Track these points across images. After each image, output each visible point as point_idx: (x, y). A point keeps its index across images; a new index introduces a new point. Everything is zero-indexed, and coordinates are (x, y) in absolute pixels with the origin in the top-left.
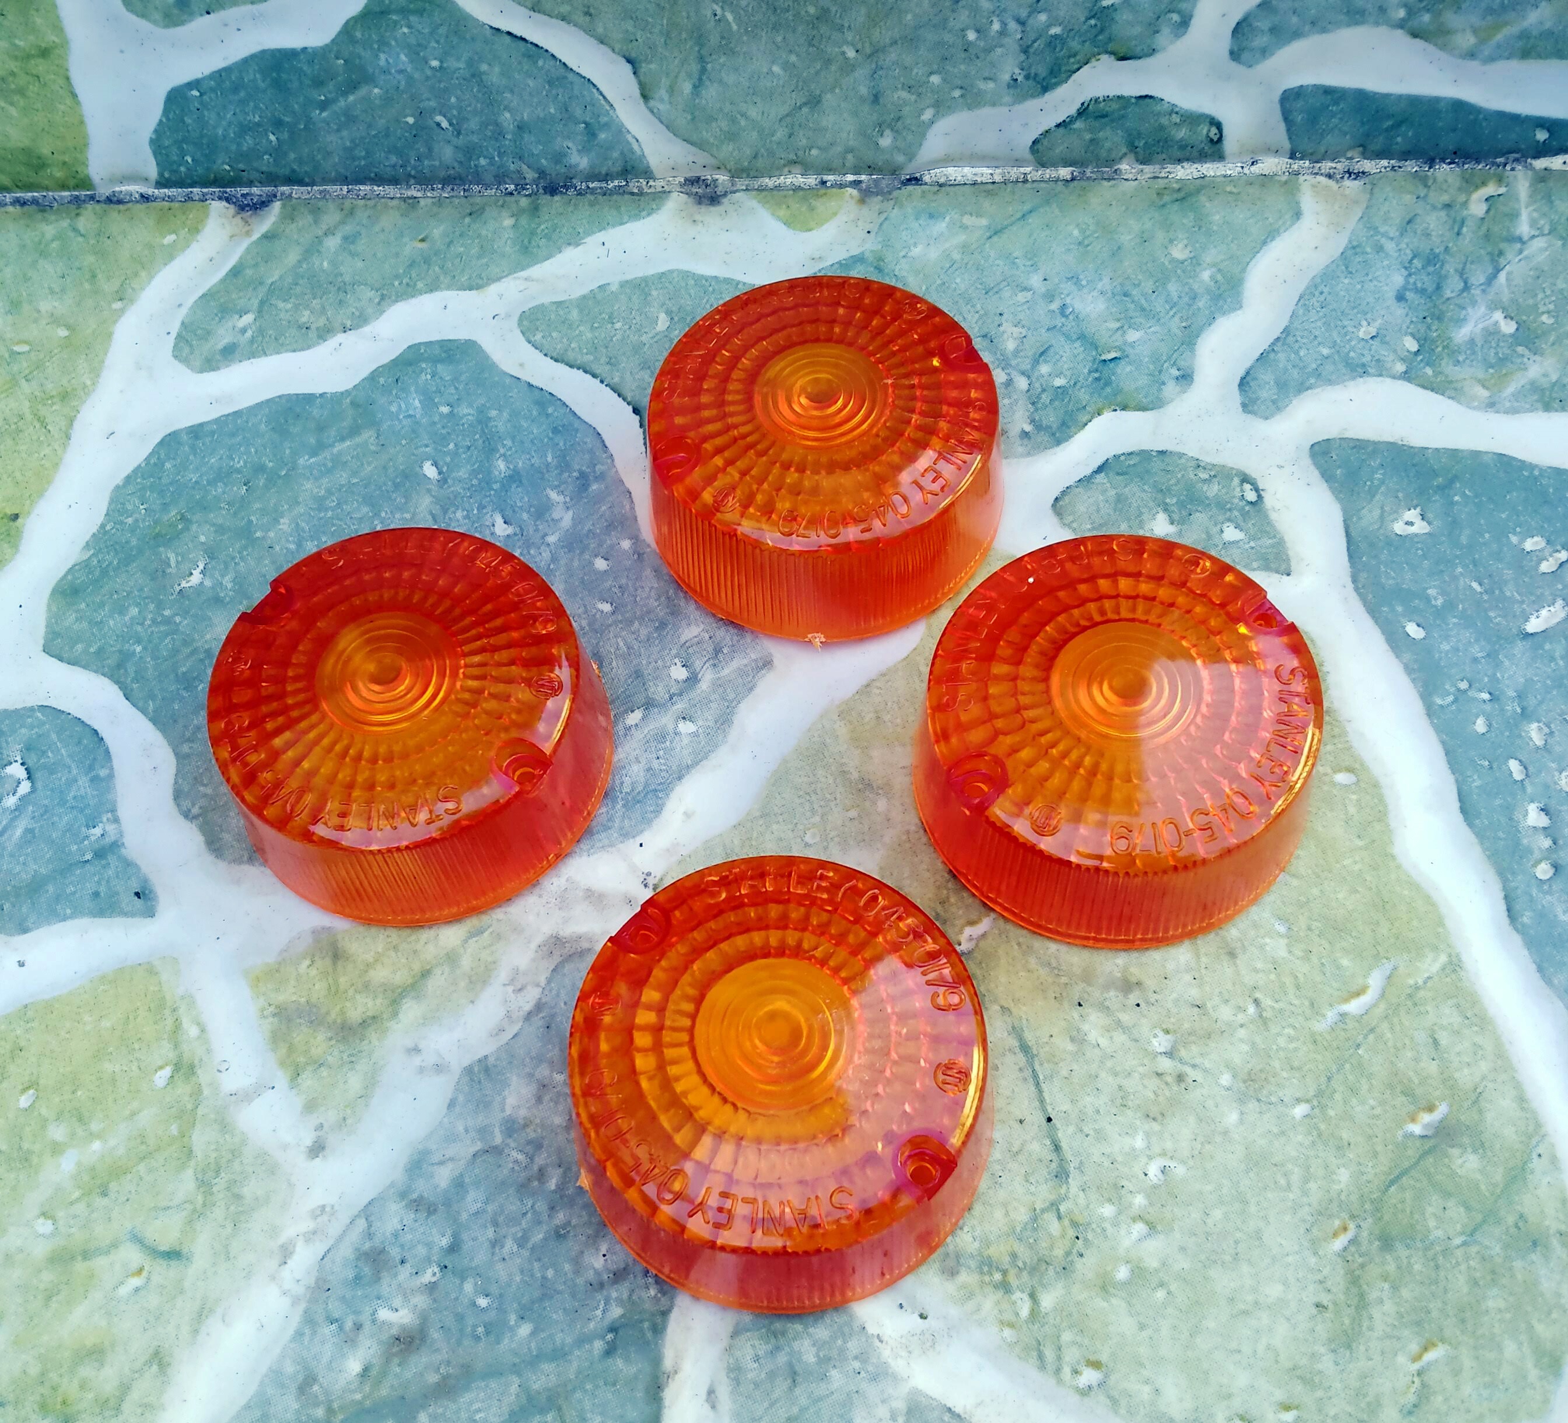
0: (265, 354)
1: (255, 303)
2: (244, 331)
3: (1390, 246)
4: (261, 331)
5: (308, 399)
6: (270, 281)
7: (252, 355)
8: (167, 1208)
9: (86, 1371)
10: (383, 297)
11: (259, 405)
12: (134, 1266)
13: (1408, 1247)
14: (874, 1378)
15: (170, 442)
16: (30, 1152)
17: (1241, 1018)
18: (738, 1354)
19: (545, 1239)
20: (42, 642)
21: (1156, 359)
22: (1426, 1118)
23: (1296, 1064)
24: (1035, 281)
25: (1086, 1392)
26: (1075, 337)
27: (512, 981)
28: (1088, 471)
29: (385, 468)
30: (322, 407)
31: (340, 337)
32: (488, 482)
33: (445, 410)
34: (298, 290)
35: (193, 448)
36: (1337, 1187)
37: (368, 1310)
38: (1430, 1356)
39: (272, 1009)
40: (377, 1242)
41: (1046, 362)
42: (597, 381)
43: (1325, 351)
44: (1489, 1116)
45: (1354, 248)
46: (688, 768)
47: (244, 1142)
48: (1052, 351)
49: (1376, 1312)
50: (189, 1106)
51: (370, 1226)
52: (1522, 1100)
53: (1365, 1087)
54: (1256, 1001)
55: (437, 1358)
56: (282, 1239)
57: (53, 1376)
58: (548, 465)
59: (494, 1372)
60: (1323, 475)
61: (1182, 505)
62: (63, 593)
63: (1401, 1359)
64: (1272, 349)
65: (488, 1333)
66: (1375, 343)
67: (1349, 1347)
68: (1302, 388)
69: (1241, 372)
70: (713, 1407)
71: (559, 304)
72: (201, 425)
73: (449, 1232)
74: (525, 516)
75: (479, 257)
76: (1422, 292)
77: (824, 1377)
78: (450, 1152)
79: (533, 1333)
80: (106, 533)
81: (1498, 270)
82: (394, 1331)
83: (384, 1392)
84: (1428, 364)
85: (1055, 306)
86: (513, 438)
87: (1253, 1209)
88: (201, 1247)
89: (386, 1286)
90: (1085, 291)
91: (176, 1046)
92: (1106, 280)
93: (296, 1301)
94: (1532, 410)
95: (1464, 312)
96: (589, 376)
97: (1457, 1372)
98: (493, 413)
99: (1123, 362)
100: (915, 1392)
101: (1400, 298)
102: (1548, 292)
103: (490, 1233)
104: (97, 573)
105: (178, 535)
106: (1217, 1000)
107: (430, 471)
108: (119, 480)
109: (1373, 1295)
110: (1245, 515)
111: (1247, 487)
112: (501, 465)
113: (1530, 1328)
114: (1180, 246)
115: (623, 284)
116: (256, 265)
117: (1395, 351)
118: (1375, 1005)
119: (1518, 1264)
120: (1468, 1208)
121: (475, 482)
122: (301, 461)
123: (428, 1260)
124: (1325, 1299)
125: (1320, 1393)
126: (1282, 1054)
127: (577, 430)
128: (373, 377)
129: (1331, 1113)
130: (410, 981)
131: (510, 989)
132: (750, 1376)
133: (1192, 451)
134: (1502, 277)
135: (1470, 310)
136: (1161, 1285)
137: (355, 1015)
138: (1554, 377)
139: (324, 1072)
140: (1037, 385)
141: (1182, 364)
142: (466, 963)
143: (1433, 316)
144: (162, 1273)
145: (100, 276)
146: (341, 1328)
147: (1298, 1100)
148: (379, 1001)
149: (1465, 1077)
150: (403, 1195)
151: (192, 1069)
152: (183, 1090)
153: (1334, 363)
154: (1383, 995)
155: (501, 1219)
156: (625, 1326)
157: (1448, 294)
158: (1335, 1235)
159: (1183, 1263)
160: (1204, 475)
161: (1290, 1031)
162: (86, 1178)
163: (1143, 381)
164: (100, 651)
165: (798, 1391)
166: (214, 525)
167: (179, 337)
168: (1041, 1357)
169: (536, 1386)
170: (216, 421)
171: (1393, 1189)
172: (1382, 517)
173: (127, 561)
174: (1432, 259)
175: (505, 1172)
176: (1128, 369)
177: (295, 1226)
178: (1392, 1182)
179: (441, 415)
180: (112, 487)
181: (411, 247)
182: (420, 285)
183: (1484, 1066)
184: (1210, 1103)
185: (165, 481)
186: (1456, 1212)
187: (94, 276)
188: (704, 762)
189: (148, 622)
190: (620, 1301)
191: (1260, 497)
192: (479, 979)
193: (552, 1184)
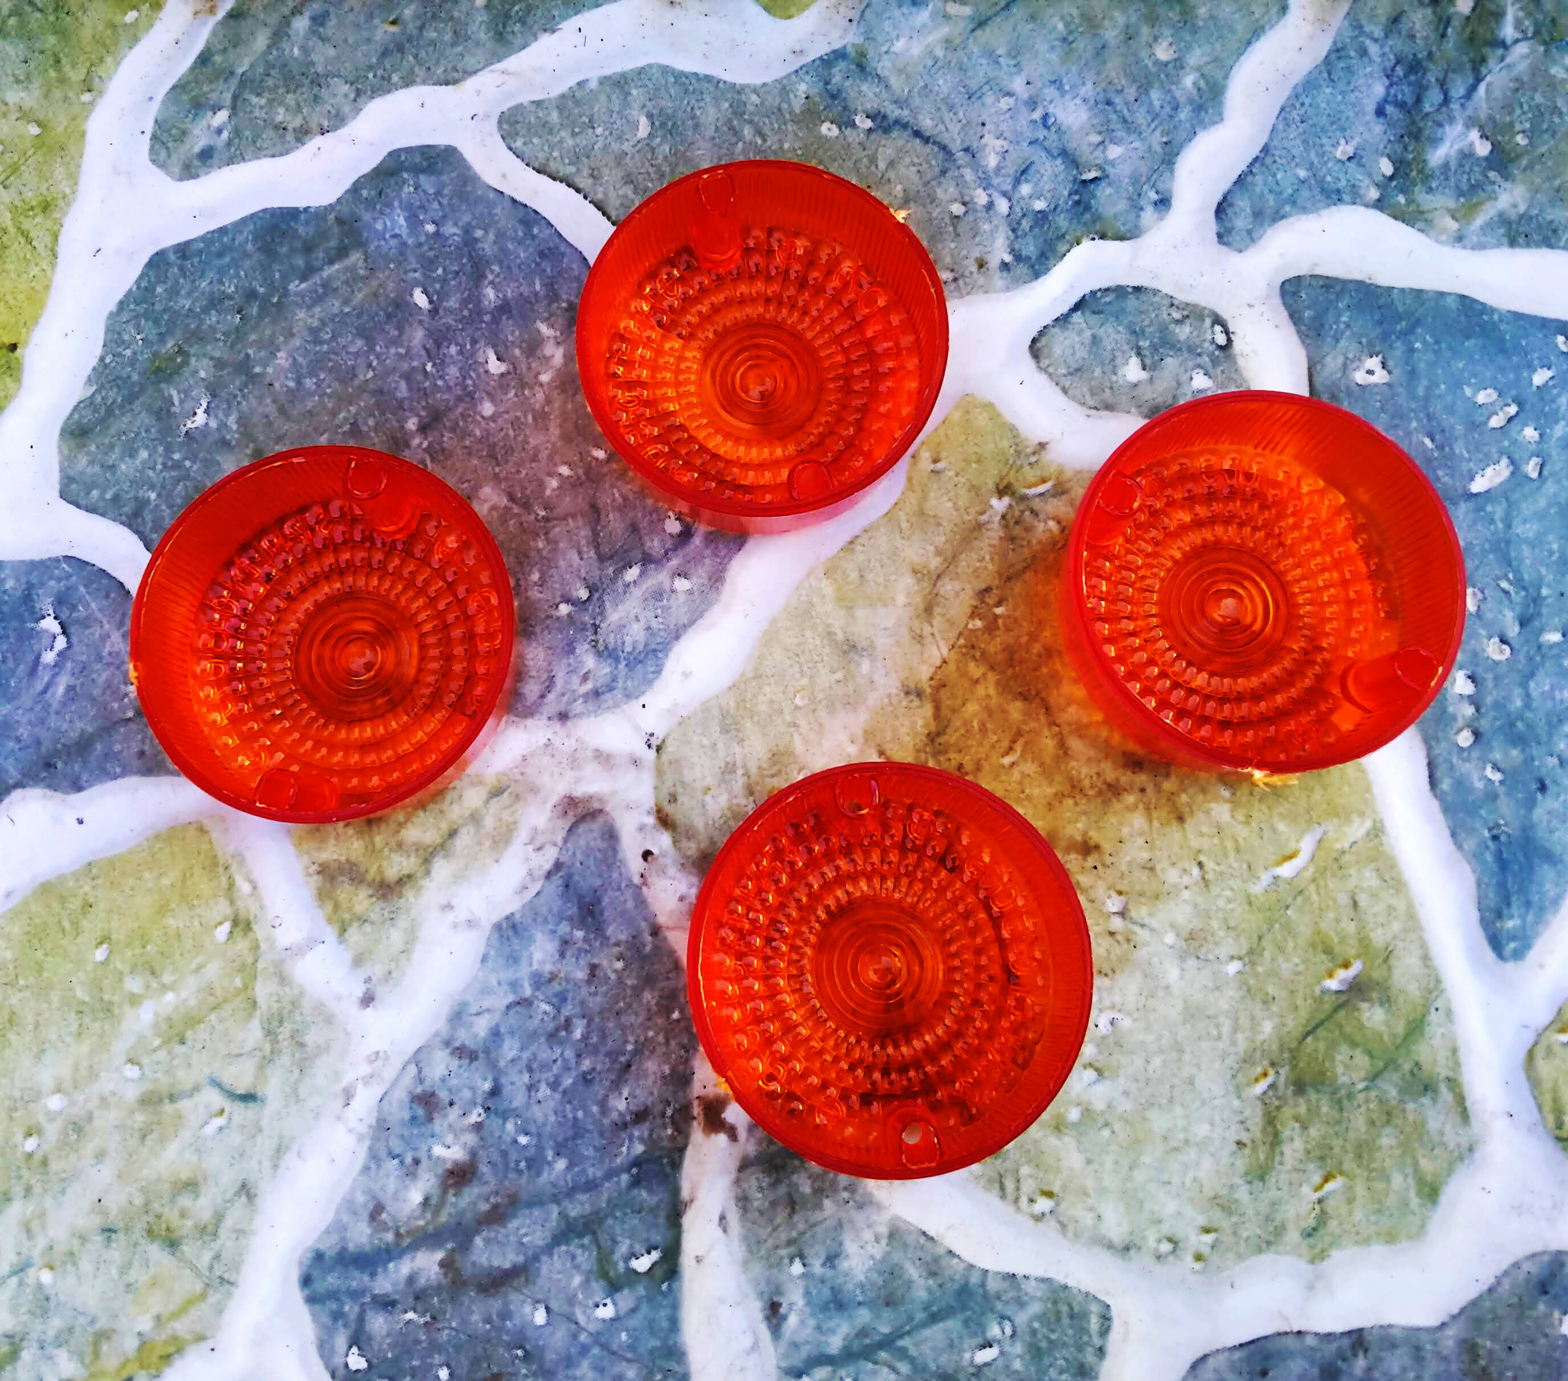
0: (244, 160)
1: (227, 97)
2: (219, 131)
3: (1373, 49)
4: (237, 132)
5: (292, 214)
6: (240, 71)
7: (231, 161)
8: (239, 1055)
9: (185, 1201)
10: (358, 93)
11: (244, 221)
12: (216, 1108)
13: (1318, 1091)
14: (860, 1206)
15: (158, 262)
16: (111, 1003)
17: (1186, 880)
18: (745, 1185)
19: (574, 1083)
20: (57, 487)
21: (1135, 181)
22: (1342, 974)
23: (1232, 923)
24: (1018, 84)
25: (1039, 1218)
26: (1055, 152)
27: (532, 841)
28: (1065, 309)
29: (375, 295)
30: (307, 223)
31: (318, 141)
32: (478, 312)
33: (430, 228)
34: (270, 82)
35: (182, 269)
36: (1262, 1037)
37: (424, 1147)
38: (1330, 1186)
39: (315, 867)
40: (427, 1086)
41: (1027, 181)
42: (580, 197)
43: (1302, 173)
44: (1396, 974)
45: (1338, 51)
46: (685, 627)
47: (301, 994)
48: (1033, 169)
49: (1287, 1149)
50: (250, 960)
51: (420, 1072)
52: (1426, 958)
53: (1291, 944)
54: (1200, 865)
55: (486, 1189)
56: (344, 1083)
57: (156, 1206)
58: (536, 294)
59: (537, 1201)
60: (1291, 316)
61: (1154, 348)
62: (72, 433)
63: (1306, 1190)
64: (1249, 171)
65: (529, 1167)
66: (1352, 166)
67: (1262, 1178)
68: (1278, 216)
69: (1218, 197)
70: (725, 1231)
71: (538, 104)
72: (188, 243)
73: (490, 1078)
74: (517, 352)
75: (454, 45)
76: (1401, 105)
77: (819, 1206)
78: (486, 1004)
79: (570, 1167)
80: (106, 366)
81: (1478, 80)
82: (449, 1166)
83: (443, 1218)
84: (1403, 191)
85: (1037, 115)
86: (501, 263)
87: (1187, 1057)
88: (273, 1089)
89: (438, 1125)
90: (1068, 97)
91: (232, 902)
92: (1089, 85)
93: (360, 1139)
94: (1499, 245)
95: (1440, 131)
96: (572, 191)
97: (1351, 1201)
98: (479, 233)
99: (1103, 184)
100: (896, 1218)
101: (1380, 112)
102: (1526, 107)
103: (526, 1078)
104: (103, 411)
105: (178, 370)
106: (1165, 863)
107: (420, 299)
108: (112, 306)
109: (1286, 1133)
110: (1215, 362)
111: (1218, 328)
112: (490, 293)
113: (1416, 1164)
114: (1165, 44)
115: (603, 81)
116: (225, 50)
117: (1370, 175)
118: (1305, 868)
119: (1410, 1106)
120: (1370, 1054)
121: (466, 313)
122: (292, 287)
123: (474, 1104)
124: (1245, 1137)
125: (1234, 1219)
126: (1220, 915)
127: (563, 255)
128: (355, 189)
129: (1260, 969)
130: (439, 841)
131: (530, 848)
132: (756, 1204)
133: (1166, 290)
134: (1482, 88)
135: (1447, 128)
136: (1106, 1124)
137: (392, 873)
138: (1522, 208)
139: (368, 928)
140: (1017, 209)
141: (1161, 186)
142: (489, 822)
143: (1410, 135)
144: (240, 1113)
145: (64, 61)
146: (402, 1162)
147: (1232, 958)
148: (412, 860)
149: (1379, 937)
150: (447, 1043)
151: (248, 927)
152: (242, 945)
153: (1310, 188)
154: (1313, 858)
155: (535, 1066)
156: (647, 1161)
157: (1427, 108)
158: (1257, 1080)
159: (1125, 1106)
160: (1177, 315)
161: (1228, 893)
162: (164, 1027)
163: (1122, 205)
164: (116, 498)
165: (796, 1218)
166: (212, 358)
167: (154, 137)
168: (1002, 1188)
169: (573, 1214)
170: (203, 238)
171: (1309, 1039)
172: (1345, 367)
173: (131, 399)
174: (1415, 67)
175: (537, 1022)
176: (1108, 191)
177: (356, 1070)
178: (1308, 1034)
179: (427, 235)
180: (106, 314)
181: (384, 32)
182: (395, 78)
183: (1396, 927)
184: (1155, 960)
185: (158, 307)
186: (1362, 1060)
187: (58, 61)
188: (700, 622)
189: (159, 467)
190: (641, 1139)
191: (1229, 341)
192: (502, 839)
193: (578, 1034)
